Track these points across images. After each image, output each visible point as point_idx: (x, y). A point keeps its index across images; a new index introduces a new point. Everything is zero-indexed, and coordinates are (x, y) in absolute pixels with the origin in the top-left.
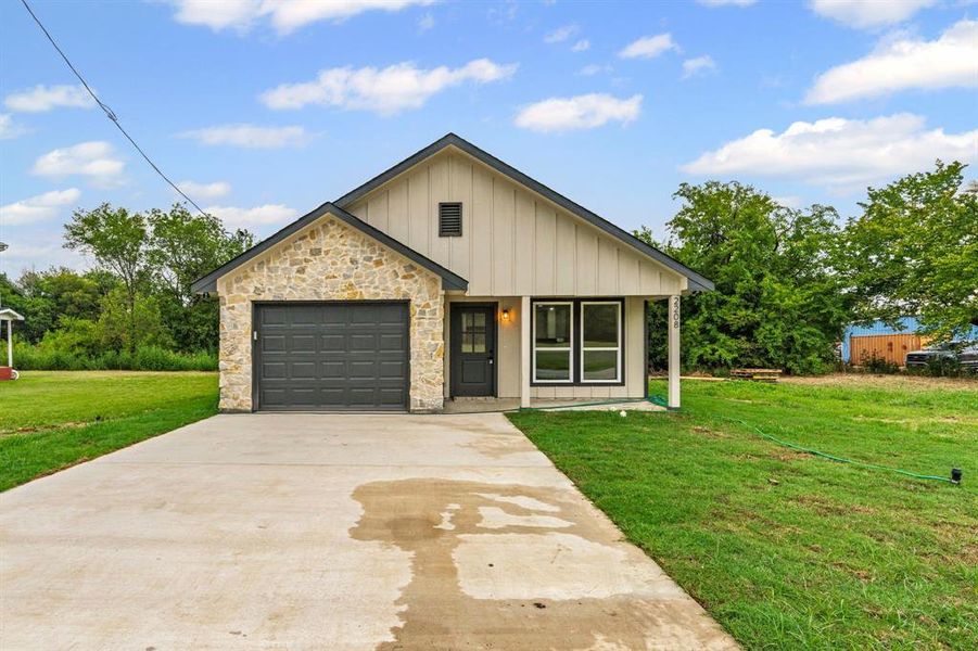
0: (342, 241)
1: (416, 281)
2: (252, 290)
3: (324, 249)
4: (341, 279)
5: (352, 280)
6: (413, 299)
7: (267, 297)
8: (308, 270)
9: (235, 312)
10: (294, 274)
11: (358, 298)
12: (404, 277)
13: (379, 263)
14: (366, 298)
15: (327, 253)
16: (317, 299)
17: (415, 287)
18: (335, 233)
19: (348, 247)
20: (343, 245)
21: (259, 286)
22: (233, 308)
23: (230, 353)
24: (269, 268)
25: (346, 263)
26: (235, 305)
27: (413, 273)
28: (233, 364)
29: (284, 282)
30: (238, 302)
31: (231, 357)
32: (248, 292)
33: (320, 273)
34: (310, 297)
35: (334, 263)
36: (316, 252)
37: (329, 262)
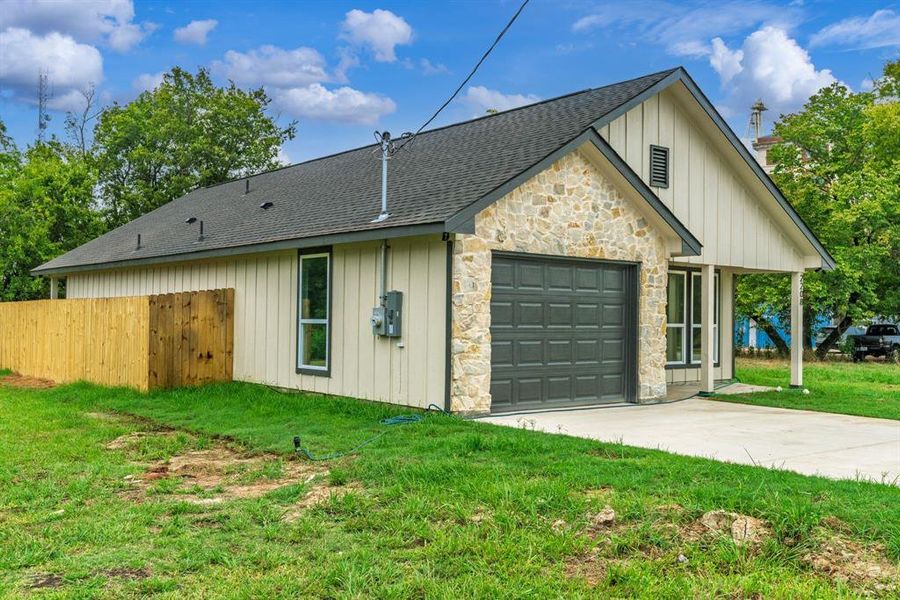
0: (585, 179)
1: (647, 240)
2: (494, 234)
3: (566, 187)
4: (582, 229)
5: (593, 232)
6: (644, 261)
7: (509, 246)
8: (551, 213)
9: (473, 264)
10: (536, 216)
11: (597, 256)
12: (638, 234)
13: (616, 213)
14: (606, 257)
15: (570, 192)
16: (559, 254)
17: (646, 246)
18: (579, 167)
19: (590, 188)
20: (588, 184)
21: (501, 229)
22: (470, 259)
23: (468, 327)
24: (511, 205)
25: (588, 210)
26: (475, 255)
27: (645, 229)
28: (470, 344)
29: (527, 226)
30: (476, 250)
31: (469, 332)
32: (489, 237)
33: (564, 219)
34: (552, 250)
35: (577, 208)
36: (559, 189)
37: (572, 204)
